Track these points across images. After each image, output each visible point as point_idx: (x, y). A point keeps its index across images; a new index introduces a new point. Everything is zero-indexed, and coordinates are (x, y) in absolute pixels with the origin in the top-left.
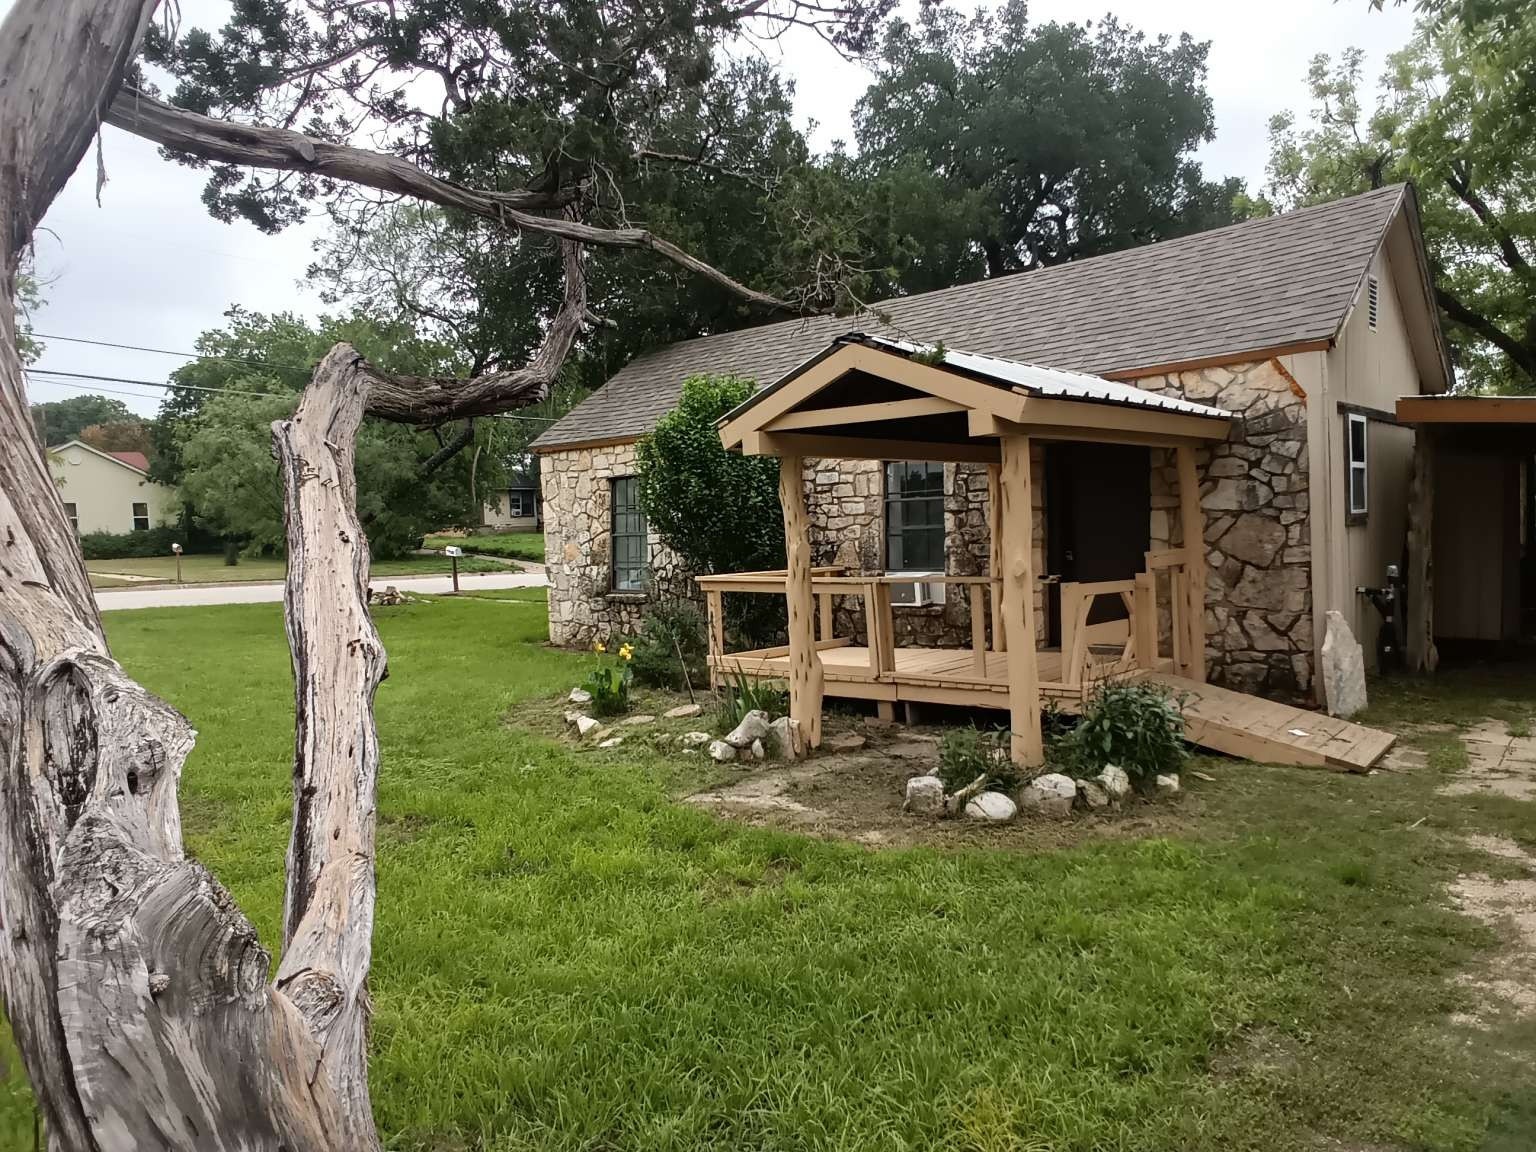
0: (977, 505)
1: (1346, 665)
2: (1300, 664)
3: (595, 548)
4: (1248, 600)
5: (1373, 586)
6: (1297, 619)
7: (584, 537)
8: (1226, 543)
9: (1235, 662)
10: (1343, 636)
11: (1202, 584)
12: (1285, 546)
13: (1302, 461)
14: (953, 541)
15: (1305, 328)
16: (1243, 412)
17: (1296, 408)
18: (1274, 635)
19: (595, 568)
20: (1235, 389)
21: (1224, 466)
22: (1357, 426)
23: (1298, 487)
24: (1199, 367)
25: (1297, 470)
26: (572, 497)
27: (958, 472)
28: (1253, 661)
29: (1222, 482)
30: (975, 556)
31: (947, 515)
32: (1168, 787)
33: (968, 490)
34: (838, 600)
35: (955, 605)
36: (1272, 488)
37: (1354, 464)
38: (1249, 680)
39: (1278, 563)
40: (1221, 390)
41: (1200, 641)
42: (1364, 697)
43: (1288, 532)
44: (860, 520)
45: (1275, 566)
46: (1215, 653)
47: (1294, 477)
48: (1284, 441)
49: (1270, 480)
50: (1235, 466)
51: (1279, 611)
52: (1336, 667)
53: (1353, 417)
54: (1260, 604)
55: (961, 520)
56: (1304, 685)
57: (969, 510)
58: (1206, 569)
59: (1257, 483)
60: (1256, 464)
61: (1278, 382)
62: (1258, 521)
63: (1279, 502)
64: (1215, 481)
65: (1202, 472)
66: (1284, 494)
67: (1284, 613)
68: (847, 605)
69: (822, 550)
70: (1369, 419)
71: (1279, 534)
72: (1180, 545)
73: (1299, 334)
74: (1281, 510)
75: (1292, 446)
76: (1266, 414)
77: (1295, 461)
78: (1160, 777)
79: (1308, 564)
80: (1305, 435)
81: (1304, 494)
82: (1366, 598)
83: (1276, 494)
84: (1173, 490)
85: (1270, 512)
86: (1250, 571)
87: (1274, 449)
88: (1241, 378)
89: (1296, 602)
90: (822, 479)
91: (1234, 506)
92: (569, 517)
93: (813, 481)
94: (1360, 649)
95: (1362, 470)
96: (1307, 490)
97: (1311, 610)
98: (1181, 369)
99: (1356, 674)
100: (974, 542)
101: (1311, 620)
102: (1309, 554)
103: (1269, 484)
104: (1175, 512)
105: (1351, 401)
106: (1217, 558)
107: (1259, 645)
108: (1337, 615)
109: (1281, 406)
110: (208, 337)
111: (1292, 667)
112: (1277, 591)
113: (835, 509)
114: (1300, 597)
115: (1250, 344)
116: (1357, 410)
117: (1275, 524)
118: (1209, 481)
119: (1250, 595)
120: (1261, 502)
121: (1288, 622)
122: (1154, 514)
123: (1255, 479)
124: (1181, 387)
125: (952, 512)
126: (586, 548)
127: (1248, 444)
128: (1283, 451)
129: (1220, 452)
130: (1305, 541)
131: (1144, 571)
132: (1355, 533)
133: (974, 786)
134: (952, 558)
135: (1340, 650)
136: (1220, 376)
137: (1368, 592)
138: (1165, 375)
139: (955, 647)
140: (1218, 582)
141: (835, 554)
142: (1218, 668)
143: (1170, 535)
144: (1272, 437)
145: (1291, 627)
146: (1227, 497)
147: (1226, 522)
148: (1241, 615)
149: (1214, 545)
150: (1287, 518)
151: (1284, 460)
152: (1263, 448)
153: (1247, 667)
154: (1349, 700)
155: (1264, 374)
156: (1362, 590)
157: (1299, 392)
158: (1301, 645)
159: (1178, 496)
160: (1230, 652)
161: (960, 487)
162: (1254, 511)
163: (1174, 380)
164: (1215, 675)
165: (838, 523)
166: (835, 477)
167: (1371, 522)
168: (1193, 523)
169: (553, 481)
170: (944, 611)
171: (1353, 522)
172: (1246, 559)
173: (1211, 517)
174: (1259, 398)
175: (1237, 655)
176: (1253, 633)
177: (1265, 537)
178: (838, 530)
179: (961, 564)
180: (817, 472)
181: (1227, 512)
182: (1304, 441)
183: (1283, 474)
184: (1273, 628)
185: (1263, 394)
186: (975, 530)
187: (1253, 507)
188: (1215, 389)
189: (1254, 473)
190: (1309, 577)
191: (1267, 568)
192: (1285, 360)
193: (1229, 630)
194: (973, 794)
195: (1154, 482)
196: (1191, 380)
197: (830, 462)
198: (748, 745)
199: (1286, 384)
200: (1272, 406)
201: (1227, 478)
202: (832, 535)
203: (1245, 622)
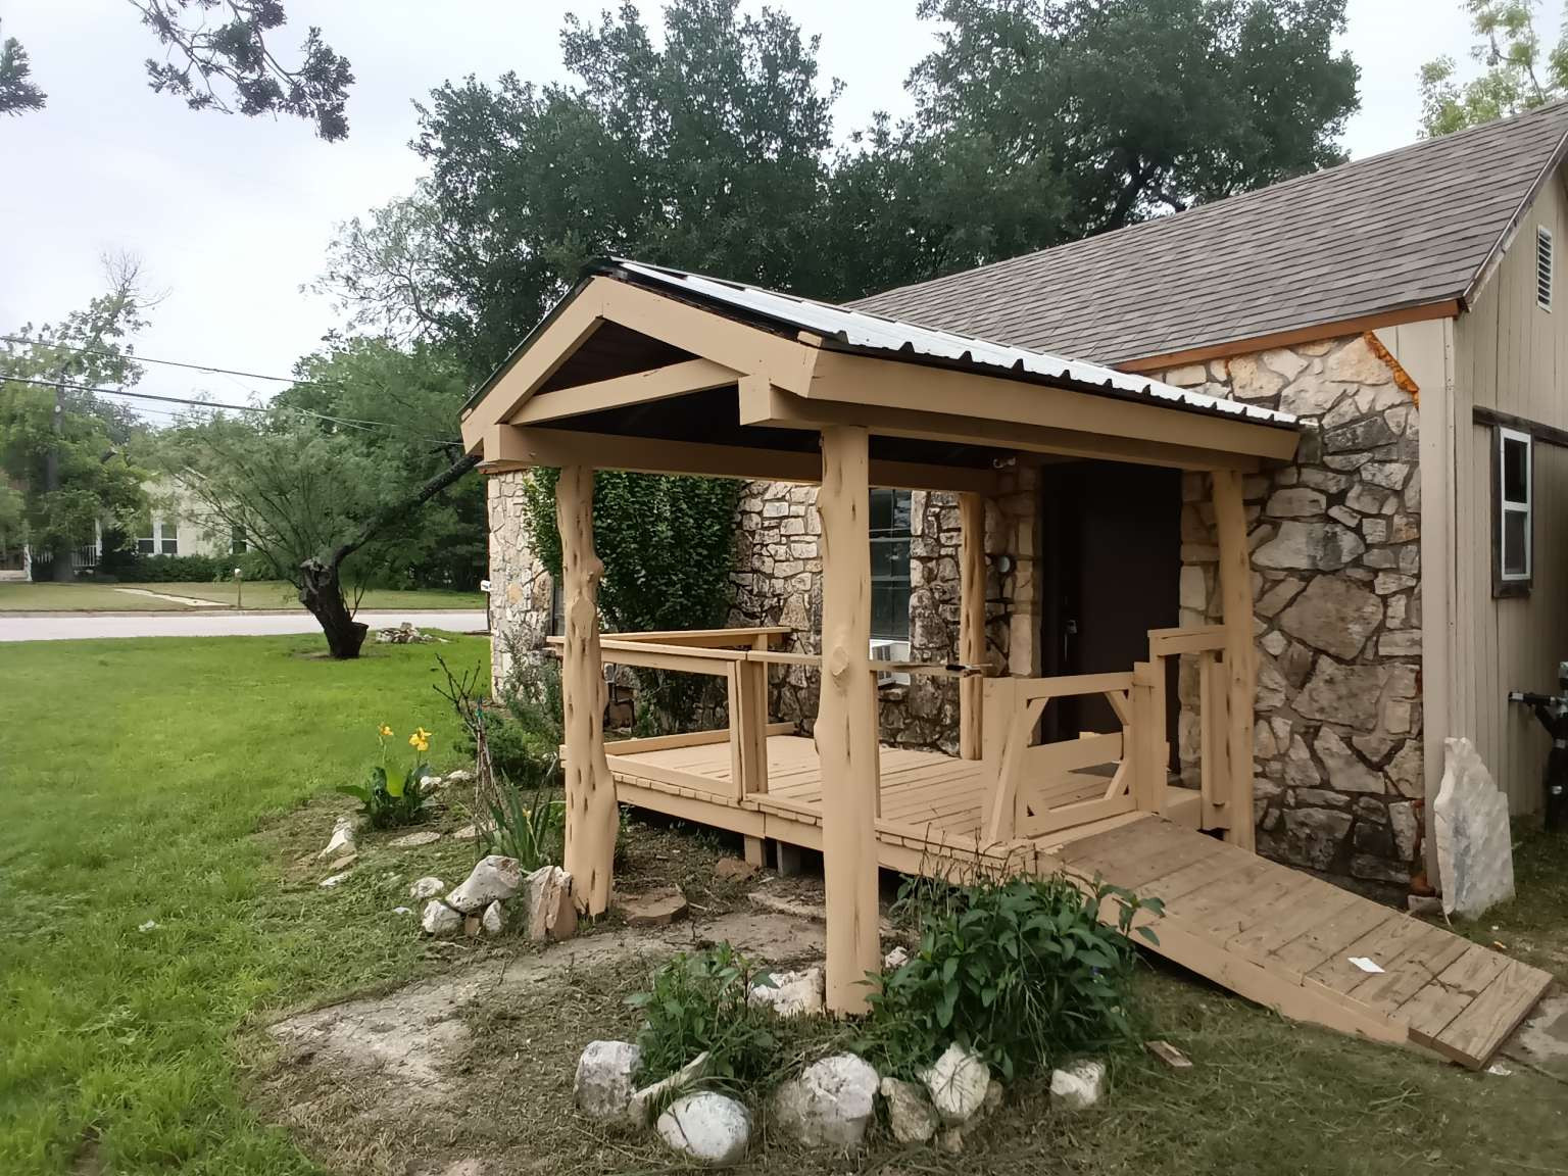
0: (950, 551)
1: (1477, 827)
2: (1402, 818)
3: (536, 590)
4: (1322, 710)
5: (1539, 692)
6: (1398, 747)
7: (526, 576)
8: (1289, 619)
9: (1300, 805)
10: (1473, 781)
11: (1250, 678)
12: (1381, 628)
13: (1410, 494)
14: (920, 599)
15: (1420, 284)
16: (1320, 417)
17: (1402, 411)
18: (1361, 768)
19: (535, 614)
20: (1309, 382)
21: (1290, 501)
22: (1515, 449)
23: (1404, 536)
24: (1255, 350)
25: (1402, 508)
26: (516, 528)
27: (928, 505)
28: (1329, 806)
29: (1286, 526)
30: (947, 622)
31: (914, 564)
32: (1074, 1096)
33: (940, 530)
34: (781, 672)
35: (920, 688)
36: (1363, 537)
37: (1507, 506)
38: (1322, 835)
39: (1369, 655)
40: (1287, 384)
41: (1244, 767)
42: (1509, 878)
43: (1386, 606)
44: (811, 566)
45: (1364, 660)
46: (1269, 787)
47: (1396, 519)
48: (1383, 462)
49: (1360, 525)
50: (1305, 500)
51: (1370, 731)
52: (1458, 831)
53: (1506, 433)
54: (1341, 717)
55: (931, 570)
56: (1407, 852)
57: (941, 557)
58: (1259, 657)
59: (1338, 529)
60: (1338, 498)
61: (1374, 370)
62: (1340, 587)
63: (1373, 558)
64: (1276, 523)
65: (1256, 511)
66: (1382, 546)
67: (1379, 734)
68: (792, 680)
69: (767, 603)
70: (1536, 439)
71: (1371, 608)
72: (1220, 620)
73: (1410, 294)
74: (1376, 572)
75: (1396, 472)
76: (1354, 421)
77: (1399, 494)
78: (1059, 1074)
79: (1417, 660)
80: (1415, 453)
81: (1413, 548)
82: (1526, 708)
83: (1369, 547)
84: (1210, 535)
85: (1359, 574)
86: (1326, 665)
87: (1366, 476)
88: (1317, 365)
89: (1397, 717)
90: (770, 511)
91: (1303, 563)
92: (512, 552)
93: (760, 513)
94: (1504, 797)
95: (1522, 515)
96: (1418, 541)
97: (1421, 732)
98: (1229, 353)
99: (1495, 843)
100: (945, 602)
101: (1421, 749)
102: (1419, 643)
103: (1358, 530)
104: (1213, 568)
105: (1505, 408)
106: (1275, 642)
107: (1338, 782)
108: (1462, 744)
109: (1379, 408)
110: (305, 361)
111: (1389, 820)
112: (1366, 701)
113: (782, 549)
114: (1403, 711)
115: (1332, 313)
116: (1515, 423)
117: (1366, 593)
118: (1265, 524)
119: (1324, 703)
120: (1346, 558)
121: (1385, 749)
122: (1185, 571)
123: (1336, 521)
124: (1228, 382)
125: (920, 558)
126: (527, 590)
127: (1325, 467)
128: (1380, 479)
129: (1284, 480)
130: (1412, 623)
131: (1147, 660)
132: (1510, 611)
133: (683, 1076)
134: (918, 623)
135: (1467, 804)
136: (1286, 363)
137: (1529, 699)
138: (1206, 363)
139: (919, 746)
140: (1275, 678)
141: (781, 610)
142: (1275, 812)
143: (1208, 603)
144: (1364, 457)
145: (1389, 757)
146: (1293, 549)
147: (1291, 586)
148: (1311, 733)
149: (1273, 622)
150: (1385, 584)
151: (1381, 493)
152: (1350, 473)
153: (1320, 815)
154: (1482, 886)
155: (1354, 357)
156: (1518, 696)
157: (1407, 386)
158: (1405, 789)
159: (1216, 545)
160: (1294, 788)
161: (930, 526)
162: (1334, 572)
163: (1218, 370)
164: (1269, 823)
165: (783, 569)
166: (784, 508)
167: (1537, 593)
168: (1239, 585)
169: (499, 509)
170: (906, 696)
171: (1503, 592)
172: (1321, 645)
173: (1270, 580)
174: (1344, 395)
175: (1303, 793)
176: (1330, 763)
177: (1350, 612)
178: (785, 578)
179: (928, 631)
180: (765, 502)
181: (1291, 571)
182: (1414, 464)
183: (1379, 516)
184: (1361, 756)
185: (1352, 389)
186: (947, 586)
187: (1333, 565)
188: (1278, 383)
189: (1335, 512)
190: (1419, 681)
191: (1353, 662)
192: (1385, 335)
193: (1293, 754)
194: (674, 1095)
195: (1187, 522)
196: (1243, 370)
197: (779, 487)
198: (479, 911)
199: (1387, 373)
200: (1364, 408)
201: (1295, 519)
202: (779, 584)
203: (1317, 744)
